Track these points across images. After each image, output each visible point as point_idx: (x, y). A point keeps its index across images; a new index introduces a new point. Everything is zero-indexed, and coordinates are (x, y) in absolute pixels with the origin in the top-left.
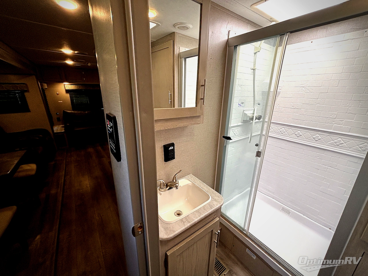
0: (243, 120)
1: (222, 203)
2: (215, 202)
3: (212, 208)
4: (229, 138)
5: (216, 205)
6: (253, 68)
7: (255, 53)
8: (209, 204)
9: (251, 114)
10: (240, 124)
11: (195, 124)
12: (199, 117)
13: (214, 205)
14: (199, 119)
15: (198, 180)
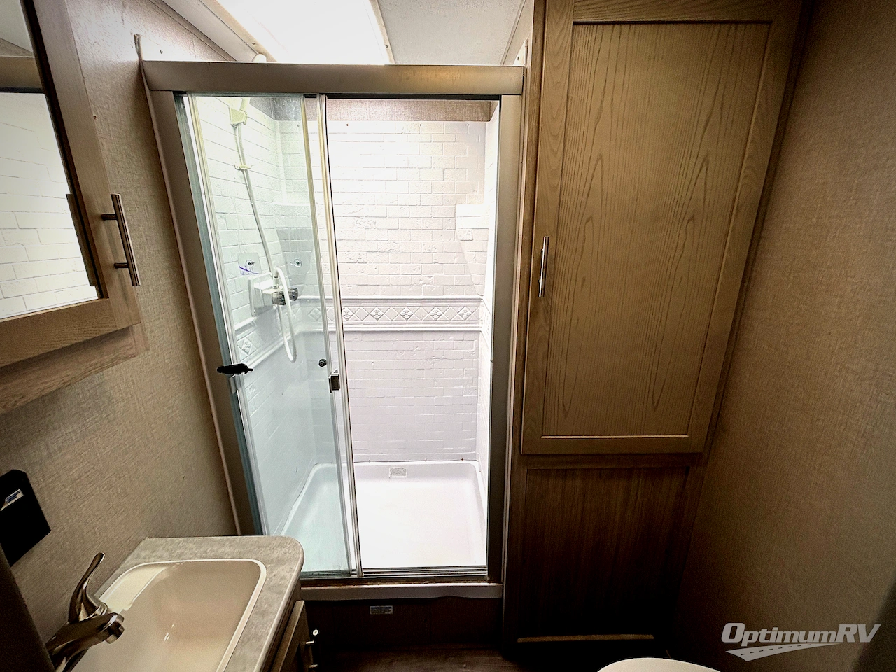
0: (255, 308)
1: (301, 556)
2: (280, 568)
3: (281, 593)
4: (243, 369)
5: (288, 576)
6: (239, 165)
7: (235, 126)
8: (267, 588)
9: (271, 288)
10: (252, 319)
11: (115, 362)
12: (124, 332)
13: (282, 579)
14: (129, 340)
15: (187, 542)
